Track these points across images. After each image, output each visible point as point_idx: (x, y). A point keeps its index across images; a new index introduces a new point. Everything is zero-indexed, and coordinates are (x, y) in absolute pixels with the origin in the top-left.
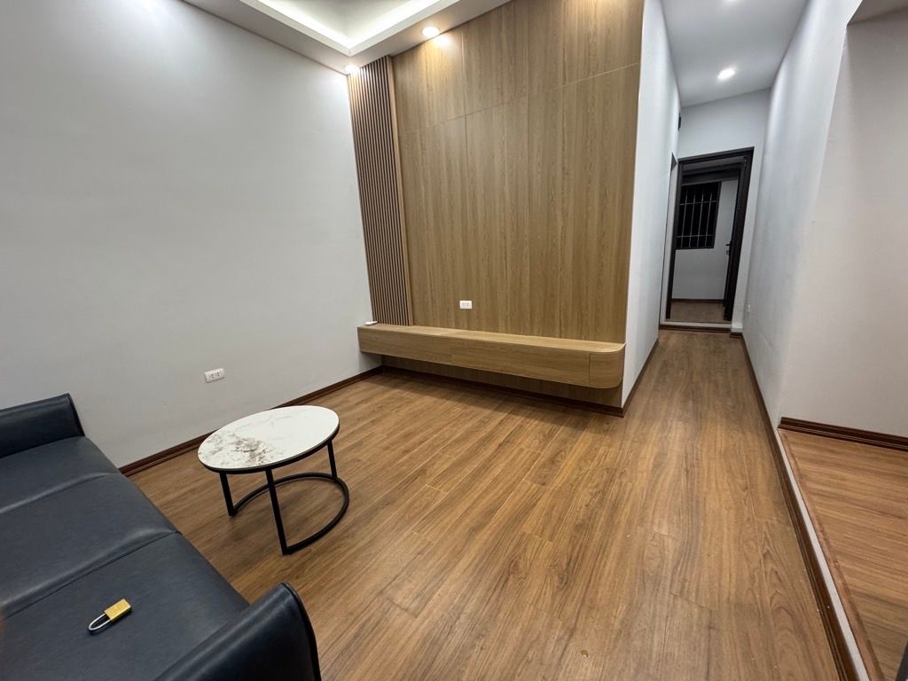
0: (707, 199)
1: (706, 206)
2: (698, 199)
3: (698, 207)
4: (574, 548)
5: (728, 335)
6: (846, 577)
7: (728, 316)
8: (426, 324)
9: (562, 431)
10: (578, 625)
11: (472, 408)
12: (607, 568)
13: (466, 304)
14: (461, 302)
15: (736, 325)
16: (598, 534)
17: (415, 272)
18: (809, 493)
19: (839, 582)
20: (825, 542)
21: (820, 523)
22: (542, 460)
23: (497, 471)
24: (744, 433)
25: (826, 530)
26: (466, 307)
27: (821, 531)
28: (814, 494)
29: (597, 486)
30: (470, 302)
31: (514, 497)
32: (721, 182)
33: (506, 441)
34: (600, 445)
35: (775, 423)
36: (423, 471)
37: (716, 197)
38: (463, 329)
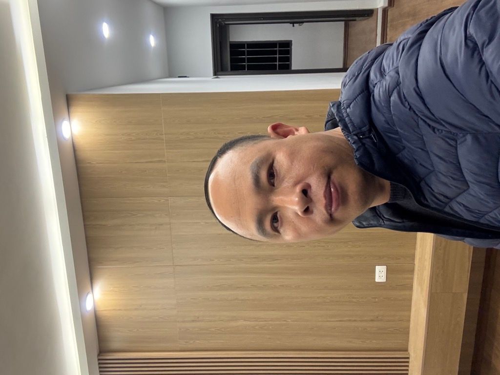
0: (243, 53)
1: (249, 53)
2: (243, 60)
3: (249, 60)
5: (389, 10)
7: (369, 13)
8: (406, 332)
13: (380, 274)
14: (377, 280)
15: (379, 4)
17: (338, 343)
26: (384, 274)
30: (378, 268)
32: (230, 42)
37: (241, 45)
38: (412, 279)
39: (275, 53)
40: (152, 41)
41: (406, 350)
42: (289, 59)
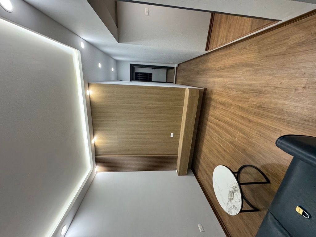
0: (139, 75)
2: (139, 77)
4: (250, 92)
5: (178, 68)
6: (247, 32)
7: (173, 68)
8: (177, 150)
9: (213, 104)
10: (273, 86)
11: (206, 133)
12: (255, 83)
14: (171, 137)
15: (176, 66)
16: (245, 87)
18: (226, 42)
19: (249, 33)
20: (239, 37)
21: (234, 39)
22: (223, 107)
23: (229, 119)
24: (210, 59)
25: (236, 37)
26: (173, 135)
27: (236, 38)
28: (226, 41)
29: (230, 90)
30: (171, 134)
31: (237, 112)
32: (135, 72)
33: (218, 119)
34: (216, 92)
35: (207, 52)
36: (231, 143)
37: (138, 73)
38: (180, 136)
39: (147, 76)
40: (113, 70)
41: (177, 154)
42: (151, 78)
